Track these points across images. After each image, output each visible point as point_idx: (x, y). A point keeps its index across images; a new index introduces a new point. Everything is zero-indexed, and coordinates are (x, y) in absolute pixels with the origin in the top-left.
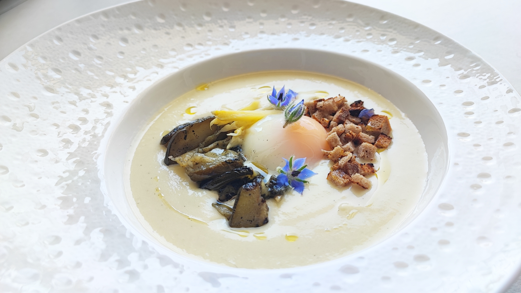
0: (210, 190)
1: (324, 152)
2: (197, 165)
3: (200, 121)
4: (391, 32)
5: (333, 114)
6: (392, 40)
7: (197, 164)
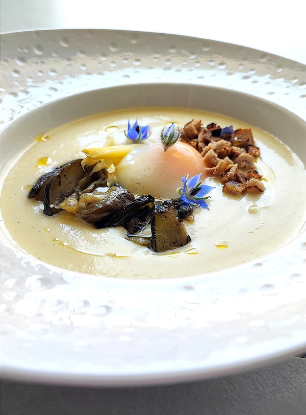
0: (114, 227)
1: (208, 170)
2: (91, 205)
3: (70, 164)
4: (217, 57)
5: (196, 137)
6: (222, 64)
7: (89, 204)
